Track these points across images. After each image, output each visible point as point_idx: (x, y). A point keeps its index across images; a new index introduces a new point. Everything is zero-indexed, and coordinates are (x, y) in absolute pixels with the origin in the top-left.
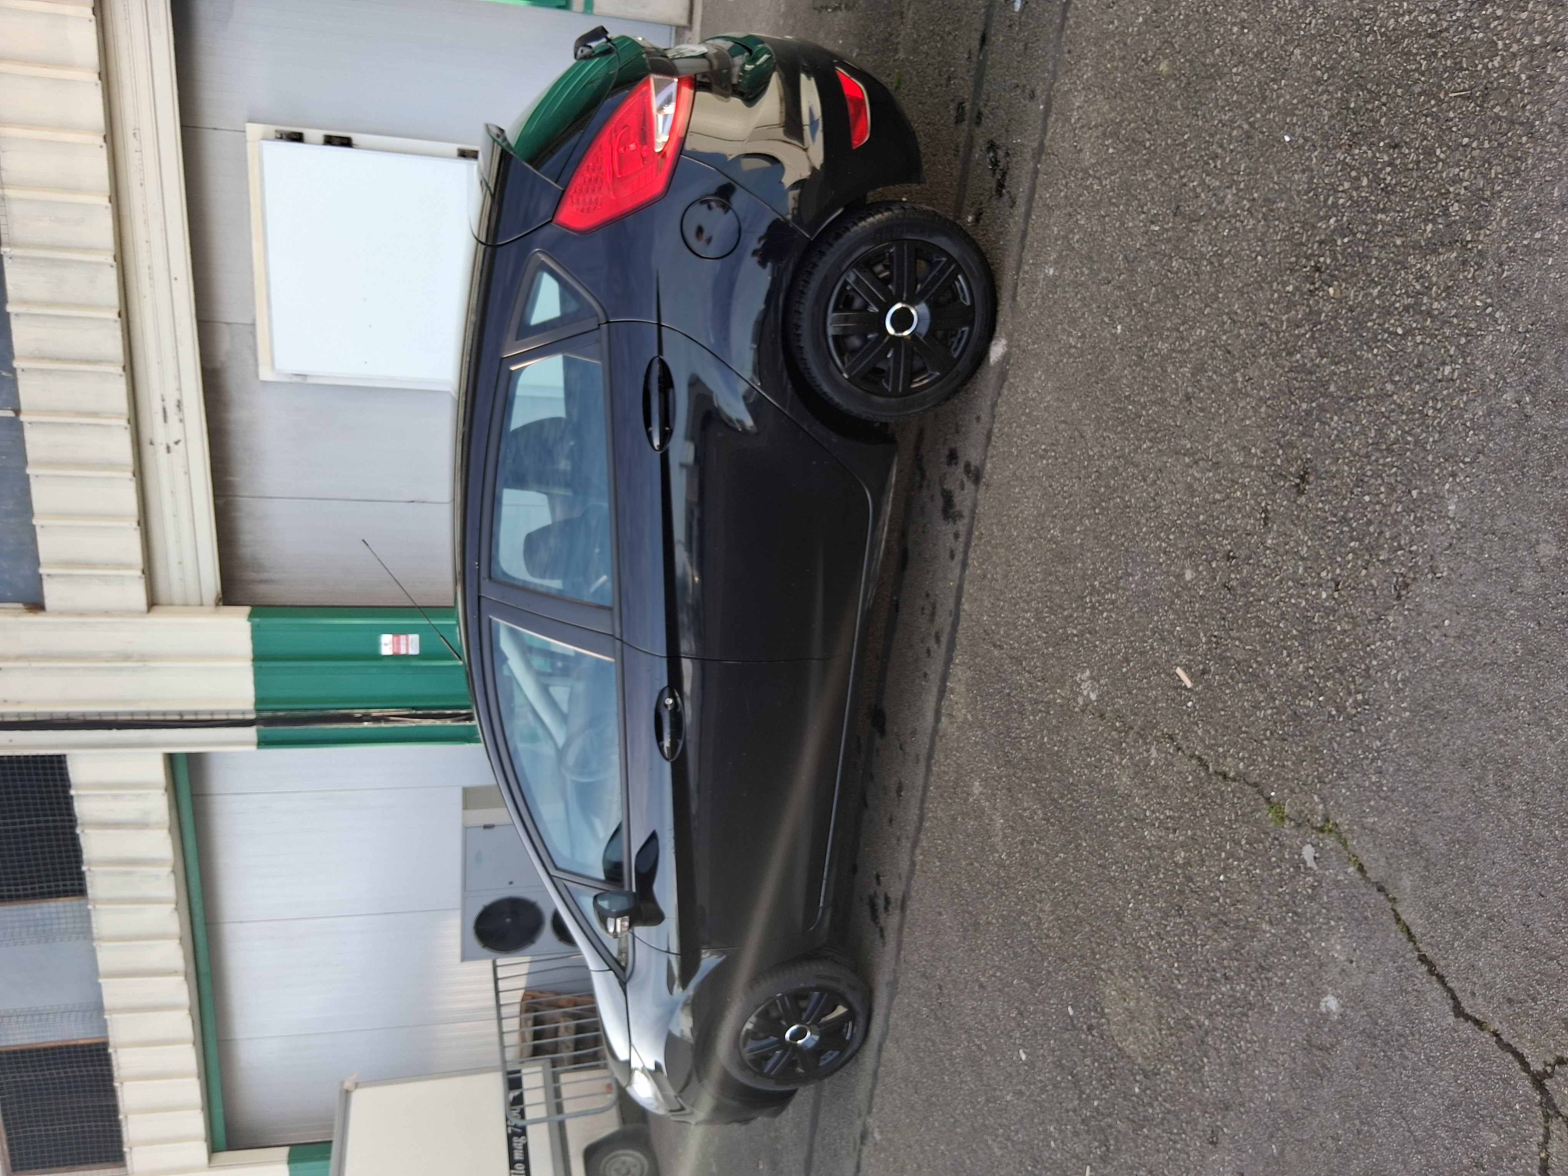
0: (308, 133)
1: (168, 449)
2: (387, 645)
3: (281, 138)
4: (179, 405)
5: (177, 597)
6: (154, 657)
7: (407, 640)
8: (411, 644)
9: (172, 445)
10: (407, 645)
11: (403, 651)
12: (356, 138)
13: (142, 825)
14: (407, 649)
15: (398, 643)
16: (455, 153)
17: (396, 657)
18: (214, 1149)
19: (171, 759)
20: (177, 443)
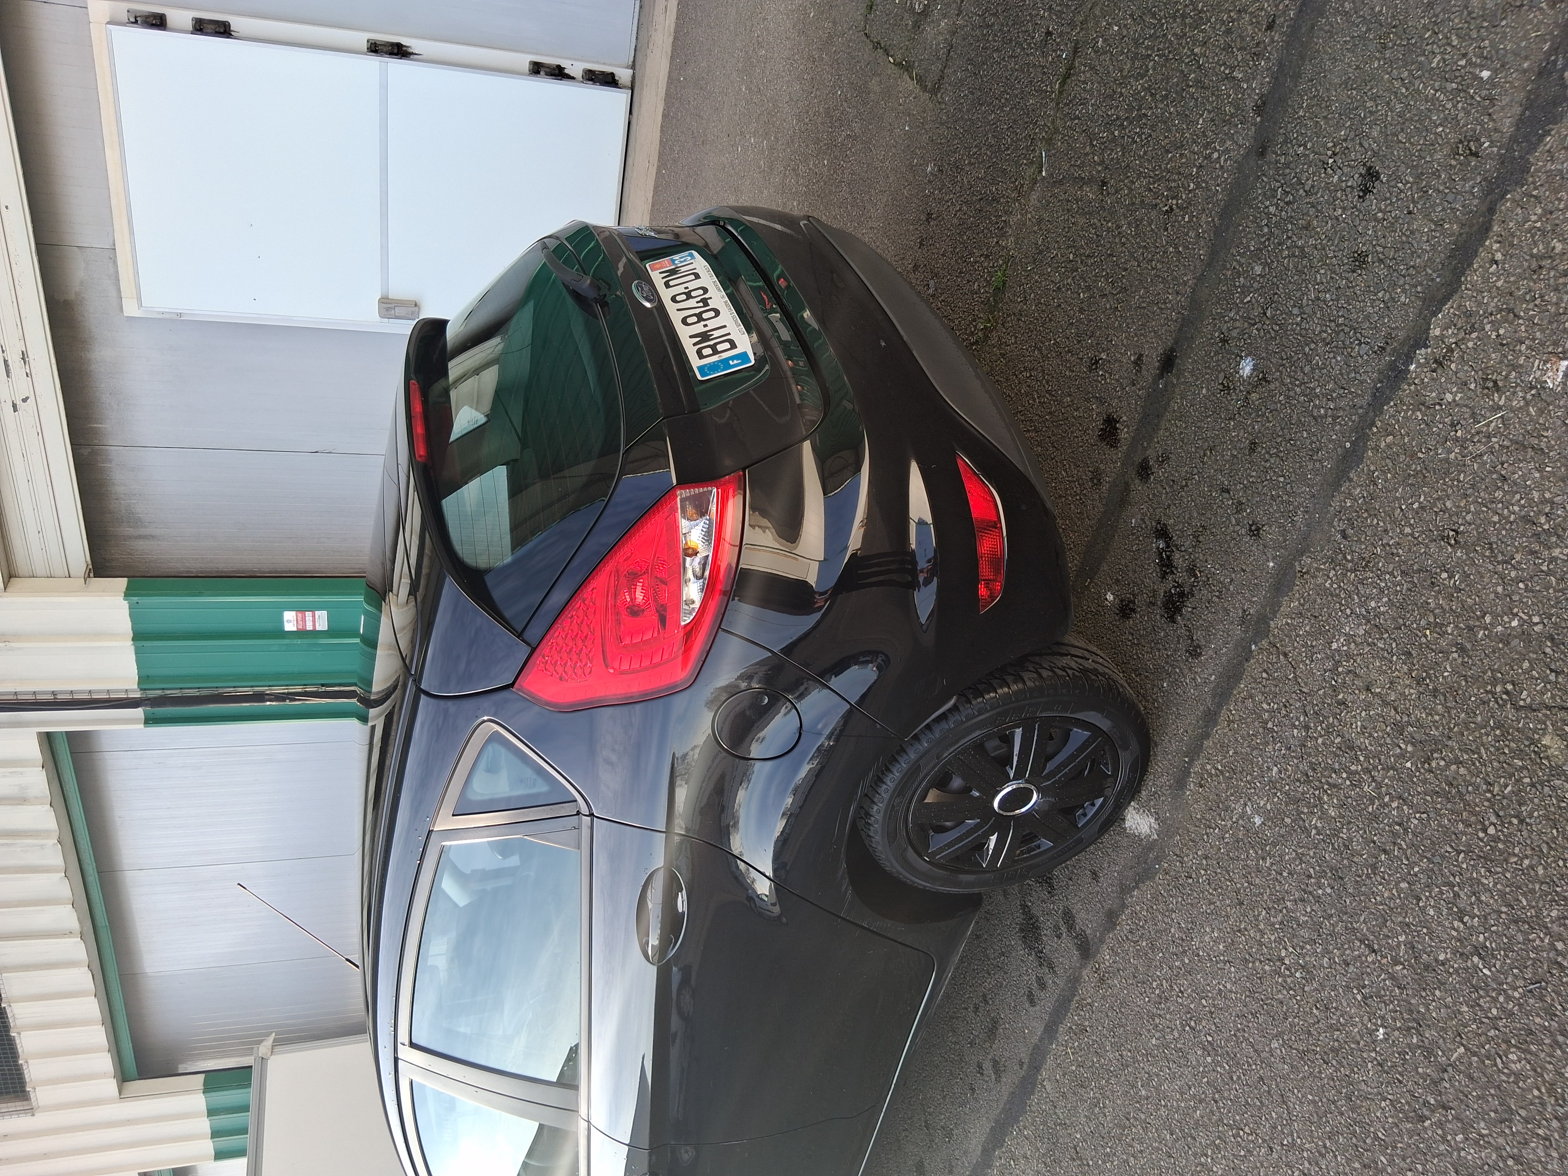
0: (174, 16)
1: (15, 407)
2: (290, 621)
3: (136, 22)
4: (24, 357)
5: (40, 570)
6: (17, 636)
7: (314, 616)
8: (320, 621)
9: (19, 402)
10: (314, 621)
11: (309, 627)
12: (237, 23)
13: (20, 800)
14: (314, 625)
15: (304, 620)
16: (364, 46)
17: (301, 633)
18: (123, 1077)
19: (48, 740)
20: (25, 400)
